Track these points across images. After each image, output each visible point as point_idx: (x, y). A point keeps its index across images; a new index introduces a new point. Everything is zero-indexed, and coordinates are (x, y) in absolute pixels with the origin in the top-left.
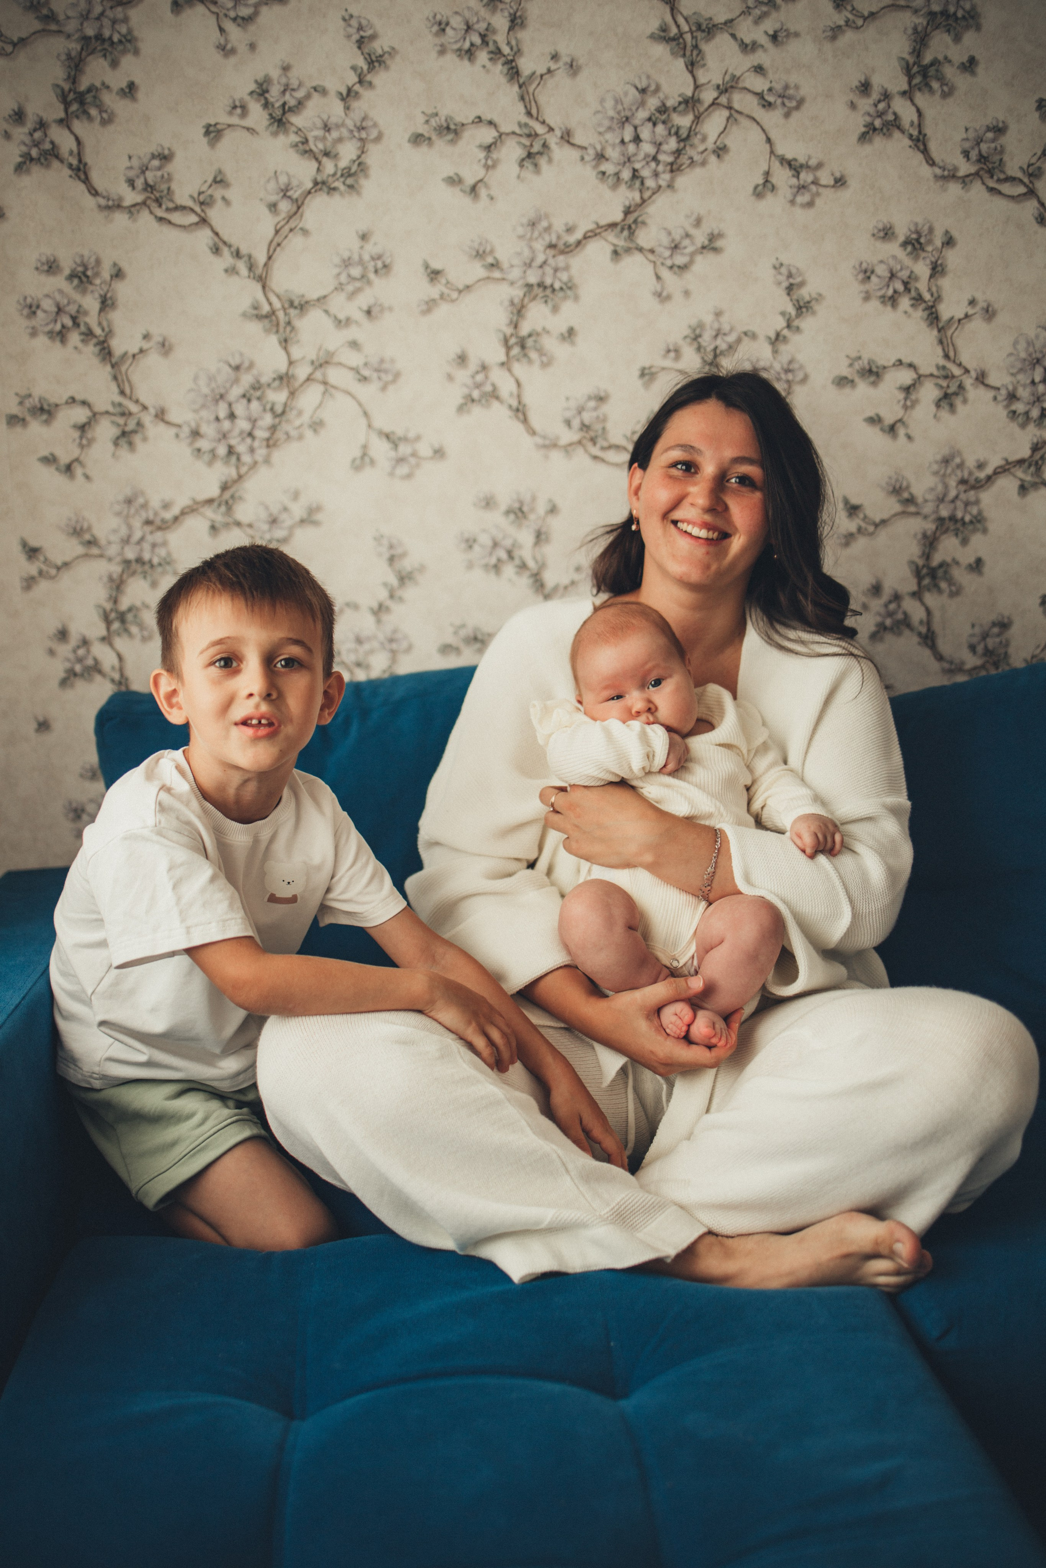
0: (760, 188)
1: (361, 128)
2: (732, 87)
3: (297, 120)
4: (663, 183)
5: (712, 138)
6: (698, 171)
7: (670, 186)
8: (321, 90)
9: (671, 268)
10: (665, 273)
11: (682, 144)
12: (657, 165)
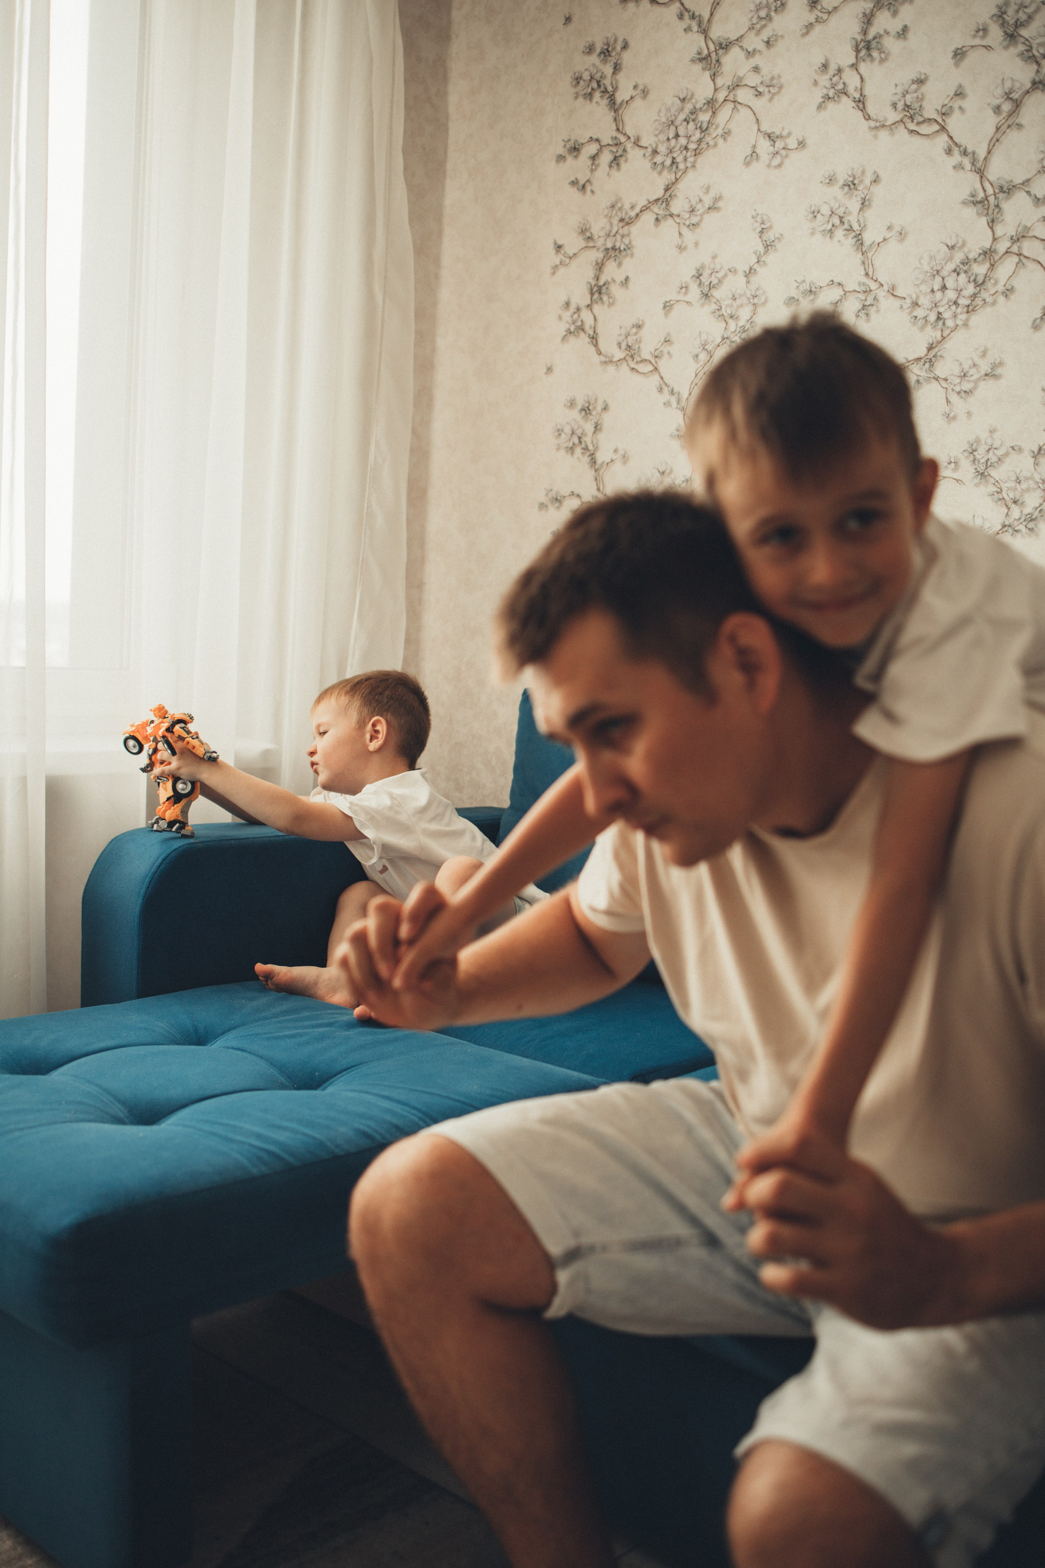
0: (1038, 321)
1: (755, 296)
2: (1023, 237)
3: (716, 293)
4: (959, 323)
5: (1002, 282)
6: (988, 310)
7: (966, 325)
8: (733, 271)
9: (959, 393)
10: (954, 398)
11: (978, 288)
12: (957, 308)
